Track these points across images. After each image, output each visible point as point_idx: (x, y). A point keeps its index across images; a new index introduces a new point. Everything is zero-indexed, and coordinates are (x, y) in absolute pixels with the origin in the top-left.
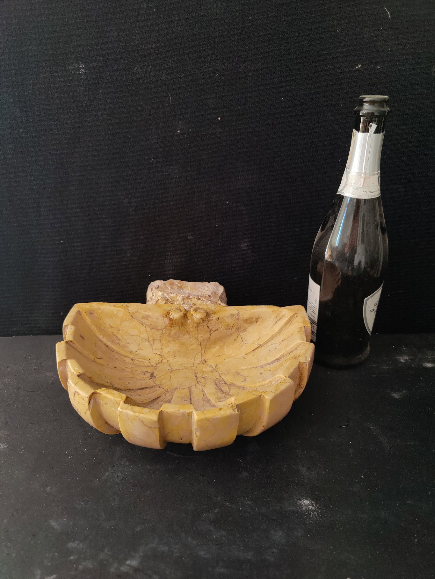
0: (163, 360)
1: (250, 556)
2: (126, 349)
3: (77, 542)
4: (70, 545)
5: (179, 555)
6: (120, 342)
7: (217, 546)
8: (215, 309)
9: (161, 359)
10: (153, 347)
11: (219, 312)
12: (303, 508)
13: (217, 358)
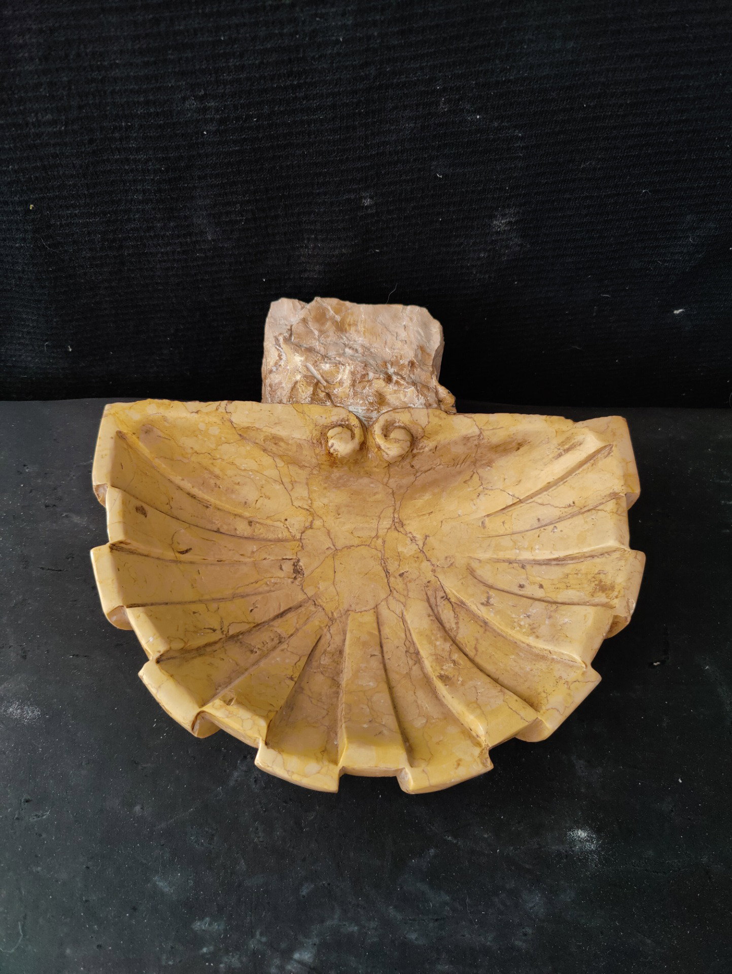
0: (314, 520)
1: (488, 939)
2: (234, 496)
3: (208, 919)
4: (198, 925)
5: (376, 940)
6: (218, 483)
7: (436, 923)
8: (429, 422)
9: (310, 519)
10: (291, 493)
11: (437, 433)
12: (575, 846)
13: (425, 517)
